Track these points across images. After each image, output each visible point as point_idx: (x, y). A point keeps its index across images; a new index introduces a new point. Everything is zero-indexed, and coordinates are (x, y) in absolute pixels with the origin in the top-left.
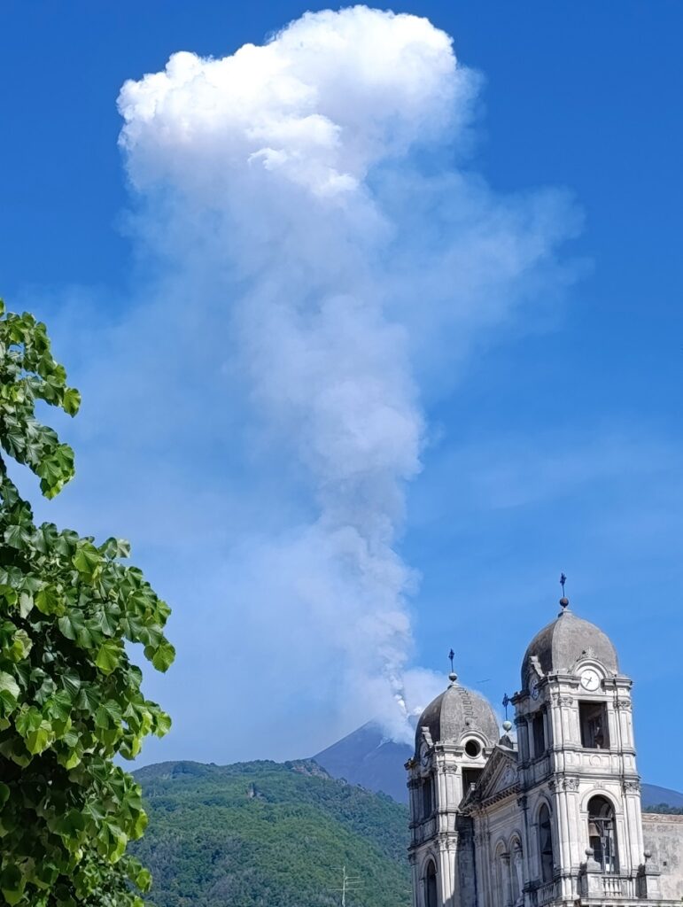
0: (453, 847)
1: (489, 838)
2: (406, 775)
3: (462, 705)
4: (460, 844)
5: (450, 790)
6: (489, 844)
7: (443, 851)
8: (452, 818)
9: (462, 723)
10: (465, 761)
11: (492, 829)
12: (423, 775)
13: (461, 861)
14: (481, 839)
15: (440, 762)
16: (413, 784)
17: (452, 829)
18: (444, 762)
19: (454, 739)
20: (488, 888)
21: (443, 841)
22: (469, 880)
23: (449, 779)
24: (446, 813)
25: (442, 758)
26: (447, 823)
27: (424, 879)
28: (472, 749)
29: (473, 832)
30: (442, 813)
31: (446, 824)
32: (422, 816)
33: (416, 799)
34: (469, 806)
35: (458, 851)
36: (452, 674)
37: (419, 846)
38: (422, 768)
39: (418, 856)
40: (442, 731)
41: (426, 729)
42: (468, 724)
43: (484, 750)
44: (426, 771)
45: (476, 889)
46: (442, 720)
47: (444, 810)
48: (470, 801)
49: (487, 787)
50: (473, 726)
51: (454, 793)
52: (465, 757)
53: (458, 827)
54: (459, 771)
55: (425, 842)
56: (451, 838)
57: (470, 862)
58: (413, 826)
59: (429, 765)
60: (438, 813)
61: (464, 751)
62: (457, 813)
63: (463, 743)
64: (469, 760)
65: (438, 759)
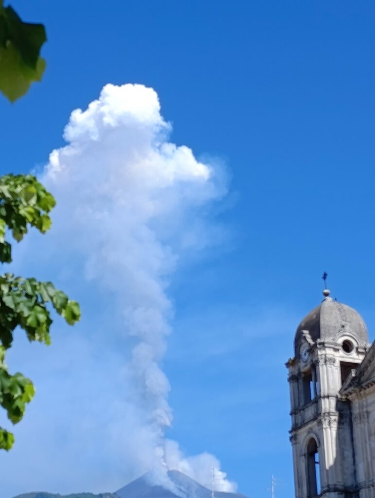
0: (335, 426)
1: (368, 417)
2: (286, 373)
3: (338, 312)
4: (340, 423)
5: (331, 378)
6: (368, 422)
7: (326, 429)
8: (333, 402)
9: (339, 326)
10: (341, 356)
11: (370, 409)
12: (303, 370)
13: (341, 438)
14: (360, 418)
15: (321, 355)
16: (293, 379)
17: (333, 410)
18: (325, 355)
19: (332, 338)
20: (367, 458)
21: (325, 420)
22: (348, 453)
23: (330, 369)
24: (328, 397)
25: (323, 352)
26: (329, 405)
27: (305, 455)
28: (347, 347)
29: (351, 414)
30: (324, 397)
31: (327, 406)
32: (302, 404)
33: (296, 391)
34: (350, 390)
35: (339, 428)
36: (326, 291)
37: (300, 428)
38: (302, 364)
39: (299, 437)
40: (322, 331)
41: (306, 332)
42: (343, 327)
43: (357, 349)
44: (306, 365)
45: (354, 461)
46: (322, 322)
47: (326, 394)
48: (350, 385)
49: (366, 374)
50: (347, 328)
51: (334, 381)
52: (342, 353)
53: (338, 408)
54: (338, 364)
55: (307, 423)
56: (333, 418)
57: (348, 438)
58: (294, 413)
59: (309, 360)
60: (320, 397)
61: (341, 348)
62: (337, 397)
63: (340, 341)
64: (345, 355)
65: (319, 353)
